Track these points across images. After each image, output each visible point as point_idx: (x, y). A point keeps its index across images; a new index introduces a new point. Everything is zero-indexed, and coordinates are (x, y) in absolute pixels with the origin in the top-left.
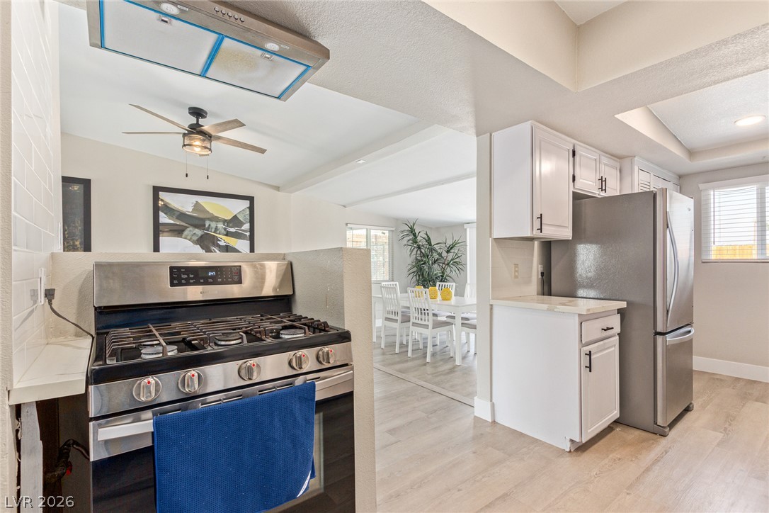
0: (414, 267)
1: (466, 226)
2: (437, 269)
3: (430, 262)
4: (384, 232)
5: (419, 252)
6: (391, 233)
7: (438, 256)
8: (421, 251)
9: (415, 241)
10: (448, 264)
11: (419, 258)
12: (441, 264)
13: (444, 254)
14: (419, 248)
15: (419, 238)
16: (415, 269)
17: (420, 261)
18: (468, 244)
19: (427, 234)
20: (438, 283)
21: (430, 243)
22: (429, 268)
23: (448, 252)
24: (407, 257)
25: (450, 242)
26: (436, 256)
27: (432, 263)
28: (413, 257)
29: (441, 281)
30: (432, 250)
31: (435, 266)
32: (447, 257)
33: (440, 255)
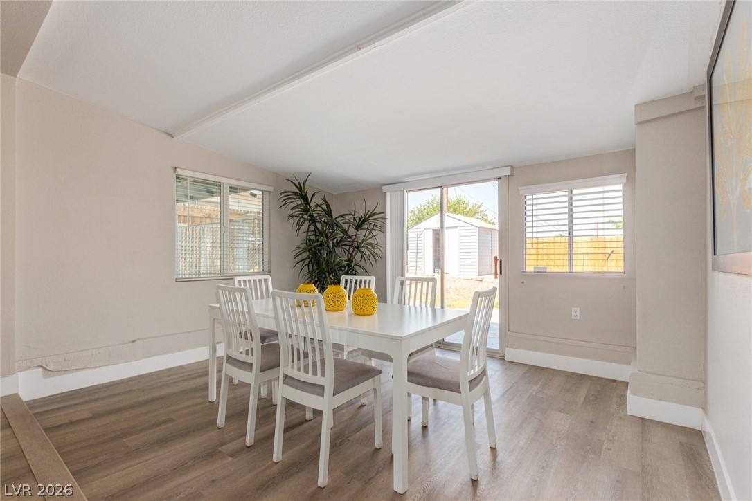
0: (304, 250)
1: (385, 189)
2: (341, 255)
3: (331, 244)
4: (254, 192)
5: (312, 228)
6: (267, 195)
7: (342, 235)
8: (316, 227)
9: (306, 211)
10: (358, 247)
11: (313, 238)
12: (347, 248)
13: (352, 231)
14: (313, 220)
15: (312, 204)
16: (306, 254)
17: (314, 242)
18: (388, 216)
19: (325, 200)
20: (343, 278)
21: (329, 213)
22: (329, 252)
23: (358, 227)
24: (293, 236)
25: (361, 213)
26: (340, 236)
27: (334, 246)
28: (302, 236)
29: (347, 274)
30: (333, 224)
31: (339, 249)
32: (356, 235)
33: (345, 232)
